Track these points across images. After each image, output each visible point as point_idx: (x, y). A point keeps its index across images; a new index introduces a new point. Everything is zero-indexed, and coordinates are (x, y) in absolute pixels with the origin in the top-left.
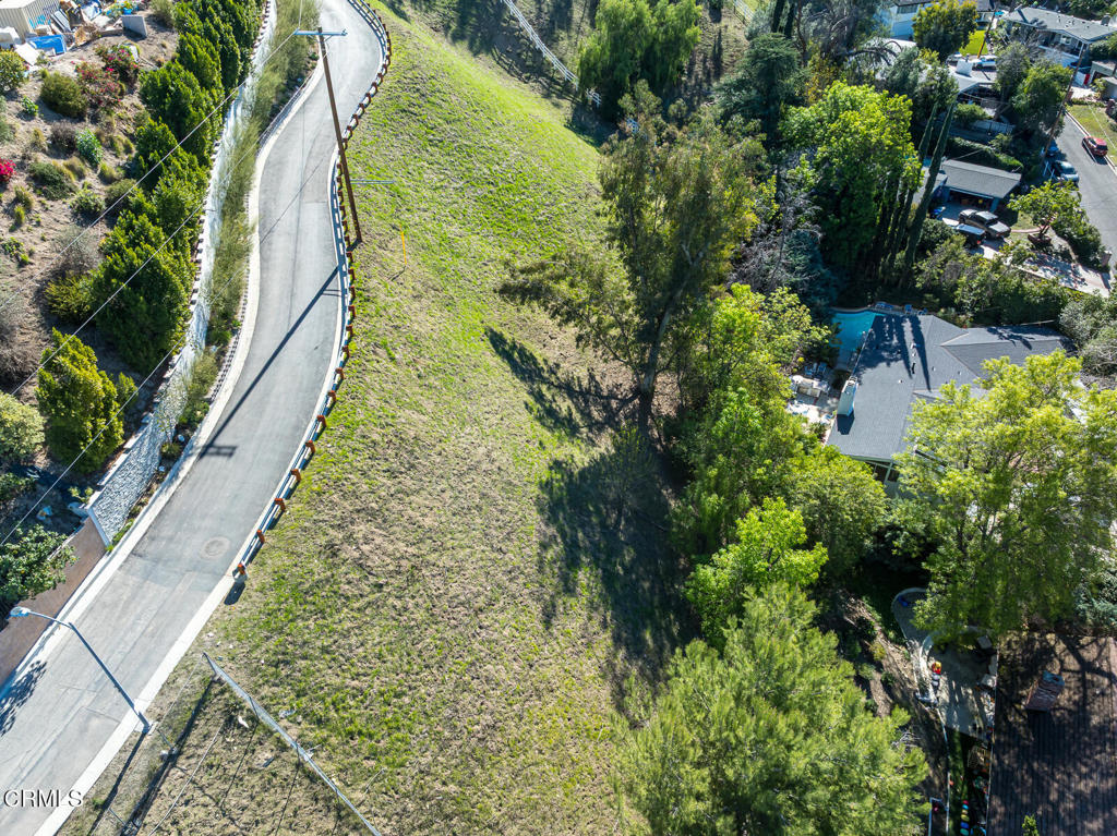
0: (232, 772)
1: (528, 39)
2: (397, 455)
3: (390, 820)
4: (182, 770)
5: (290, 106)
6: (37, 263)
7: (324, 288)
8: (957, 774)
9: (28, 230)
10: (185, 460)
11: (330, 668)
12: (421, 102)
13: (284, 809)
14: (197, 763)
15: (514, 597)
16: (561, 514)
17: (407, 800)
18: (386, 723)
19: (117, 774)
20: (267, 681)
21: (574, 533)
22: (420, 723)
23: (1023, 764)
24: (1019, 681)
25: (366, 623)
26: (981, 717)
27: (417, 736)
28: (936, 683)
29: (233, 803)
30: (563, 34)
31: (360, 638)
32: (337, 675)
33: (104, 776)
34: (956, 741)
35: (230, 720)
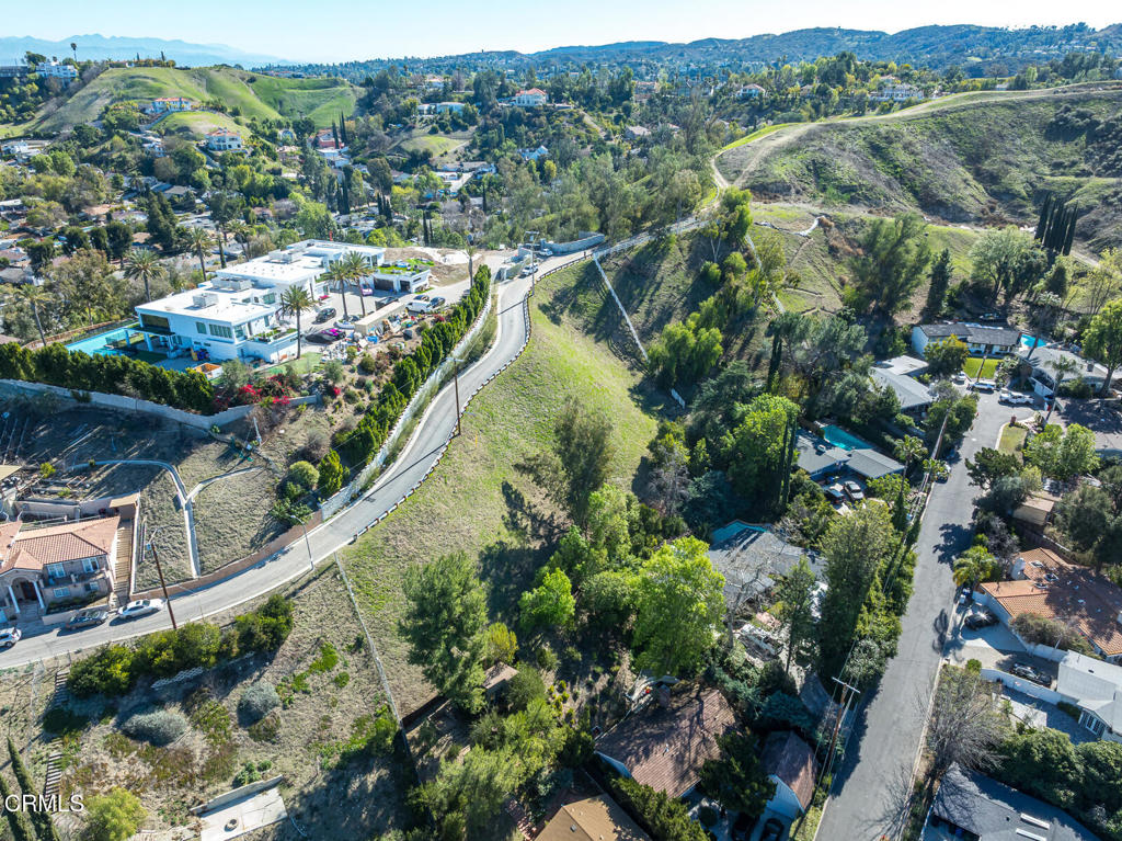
0: (330, 589)
1: (632, 337)
2: (427, 517)
3: (368, 622)
4: (317, 583)
7: (435, 450)
10: (358, 501)
11: (370, 573)
13: (339, 605)
14: (322, 582)
16: (490, 560)
19: (300, 578)
20: (350, 569)
21: (491, 569)
25: (388, 566)
29: (327, 597)
30: (656, 335)
31: (384, 569)
32: (371, 576)
35: (335, 576)
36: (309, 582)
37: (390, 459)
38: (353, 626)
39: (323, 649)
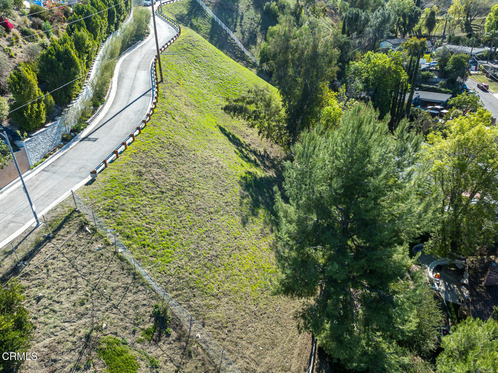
0: (79, 250)
1: (238, 47)
2: (173, 149)
3: (161, 284)
4: (54, 244)
5: (136, 45)
6: (18, 59)
7: (145, 94)
8: (454, 320)
9: (16, 48)
10: (73, 142)
11: (135, 217)
12: (192, 48)
13: (105, 270)
14: (62, 242)
15: (227, 212)
16: (251, 189)
17: (171, 277)
18: (162, 245)
19: (19, 241)
20: (102, 216)
21: (257, 197)
22: (179, 248)
23: (487, 307)
24: (480, 275)
25: (155, 204)
26: (462, 296)
27: (178, 252)
28: (438, 282)
29: (78, 263)
30: (253, 47)
31: (152, 209)
32: (139, 221)
33: (12, 242)
34: (451, 306)
35: (82, 228)
36: (39, 245)
37: (98, 99)
38: (141, 296)
39: (102, 352)
